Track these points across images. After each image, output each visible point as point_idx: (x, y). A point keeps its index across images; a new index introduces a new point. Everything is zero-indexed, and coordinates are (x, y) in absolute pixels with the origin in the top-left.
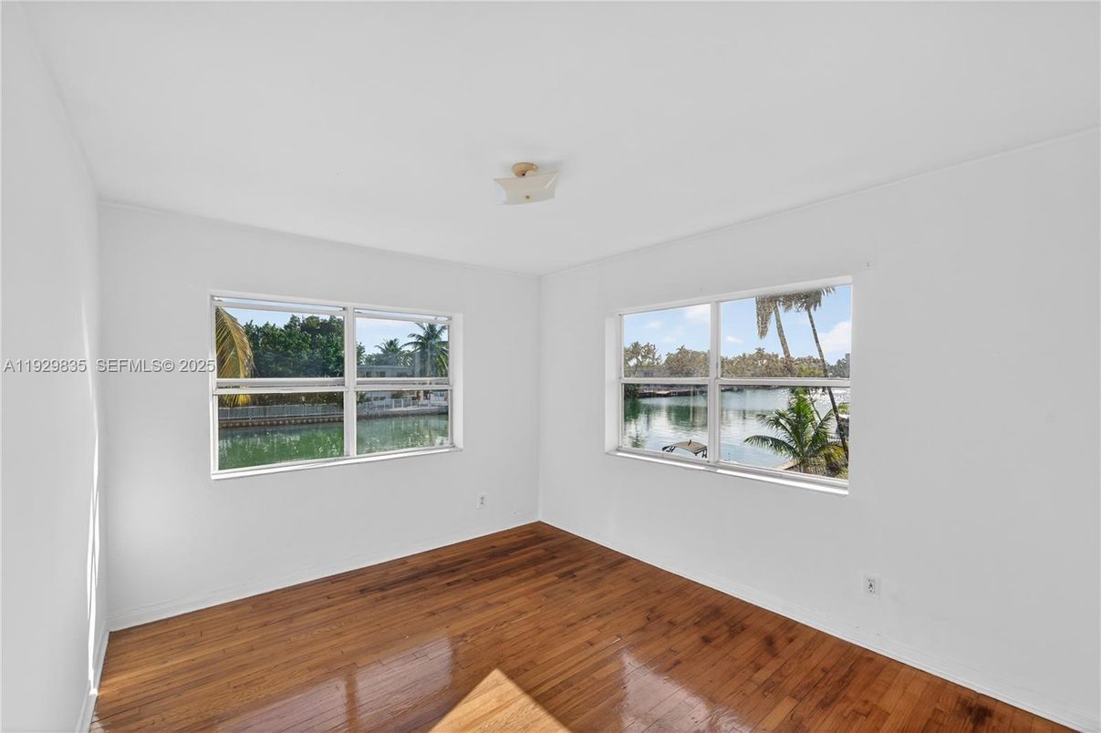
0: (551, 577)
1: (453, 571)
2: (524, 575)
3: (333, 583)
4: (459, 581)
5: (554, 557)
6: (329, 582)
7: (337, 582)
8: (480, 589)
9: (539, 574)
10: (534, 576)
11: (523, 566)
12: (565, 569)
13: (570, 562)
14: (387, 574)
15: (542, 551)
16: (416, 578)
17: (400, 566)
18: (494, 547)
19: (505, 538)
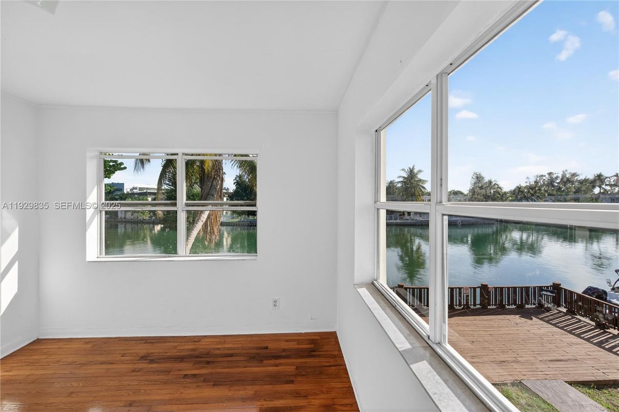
1: (209, 362)
5: (292, 382)
15: (292, 368)
16: (181, 359)
17: (192, 343)
18: (267, 348)
19: (287, 341)
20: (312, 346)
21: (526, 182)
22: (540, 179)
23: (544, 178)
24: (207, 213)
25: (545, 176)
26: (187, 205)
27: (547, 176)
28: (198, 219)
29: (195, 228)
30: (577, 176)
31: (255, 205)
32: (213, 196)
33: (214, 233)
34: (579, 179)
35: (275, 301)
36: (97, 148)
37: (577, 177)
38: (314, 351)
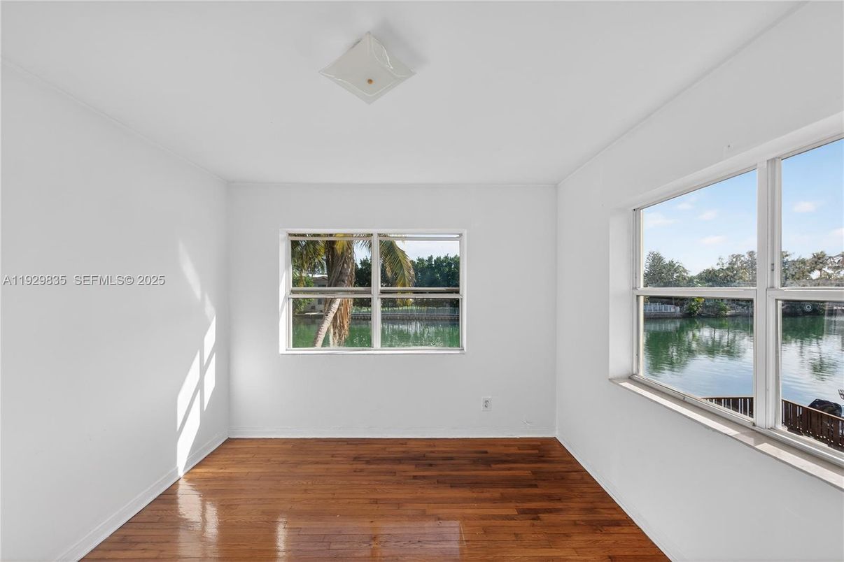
0: (510, 510)
1: (431, 465)
2: (487, 495)
3: (348, 444)
4: (424, 477)
5: (536, 486)
6: (346, 443)
7: (351, 444)
8: (433, 493)
9: (504, 499)
10: (494, 501)
11: (493, 483)
12: (533, 505)
13: (550, 498)
14: (384, 449)
15: (528, 473)
16: (399, 461)
17: (400, 446)
18: (486, 452)
19: (505, 446)
20: (537, 451)
21: (718, 264)
22: (736, 260)
23: (742, 258)
24: (338, 301)
25: (743, 256)
26: (383, 292)
27: (746, 256)
28: (328, 310)
29: (326, 321)
30: (787, 256)
31: (457, 292)
32: (344, 282)
33: (344, 327)
34: (790, 260)
35: (487, 402)
36: (287, 229)
37: (788, 258)
38: (543, 457)
